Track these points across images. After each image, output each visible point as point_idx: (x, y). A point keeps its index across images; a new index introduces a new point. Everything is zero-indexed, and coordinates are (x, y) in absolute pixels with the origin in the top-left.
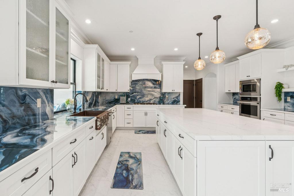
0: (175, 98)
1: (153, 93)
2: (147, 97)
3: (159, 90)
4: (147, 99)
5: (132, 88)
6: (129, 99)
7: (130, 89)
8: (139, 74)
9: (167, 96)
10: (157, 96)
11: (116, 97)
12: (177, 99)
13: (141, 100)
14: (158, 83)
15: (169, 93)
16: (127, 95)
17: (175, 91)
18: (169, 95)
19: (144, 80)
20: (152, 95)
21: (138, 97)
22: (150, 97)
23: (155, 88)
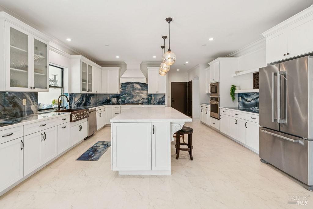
0: (160, 99)
1: (141, 94)
2: (136, 98)
3: (146, 92)
4: (135, 100)
5: (122, 90)
6: (120, 100)
7: (121, 91)
8: (126, 78)
9: (153, 97)
10: (145, 98)
11: (108, 99)
12: (162, 100)
13: (130, 100)
14: (145, 86)
15: (155, 95)
16: (117, 96)
17: (158, 93)
18: (155, 96)
19: (133, 83)
20: (140, 96)
21: (128, 98)
22: (138, 98)
23: (143, 90)
